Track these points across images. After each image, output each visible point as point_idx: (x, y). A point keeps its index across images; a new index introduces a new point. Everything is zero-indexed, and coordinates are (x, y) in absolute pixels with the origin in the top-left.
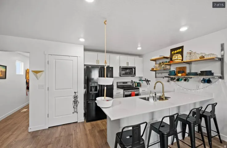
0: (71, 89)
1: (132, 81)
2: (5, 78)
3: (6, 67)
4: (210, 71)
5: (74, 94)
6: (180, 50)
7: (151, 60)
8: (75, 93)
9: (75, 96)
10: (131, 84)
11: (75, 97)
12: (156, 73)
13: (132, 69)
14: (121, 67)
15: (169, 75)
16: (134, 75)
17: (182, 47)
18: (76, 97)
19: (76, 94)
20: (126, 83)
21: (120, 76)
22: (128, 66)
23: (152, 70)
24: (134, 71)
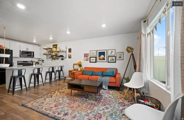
1: (32, 61)
4: (63, 56)
6: (56, 46)
7: (43, 49)
10: (31, 63)
12: (47, 56)
13: (31, 53)
14: (21, 51)
15: (51, 57)
16: (33, 57)
17: (57, 45)
20: (27, 62)
21: (20, 57)
22: (27, 51)
23: (44, 54)
24: (32, 54)
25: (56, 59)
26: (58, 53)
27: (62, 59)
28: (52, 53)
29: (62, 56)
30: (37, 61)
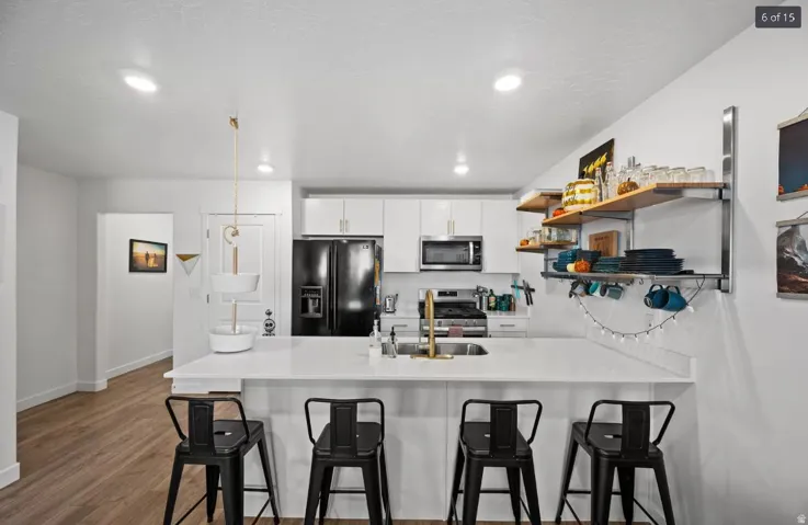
0: (258, 301)
1: (478, 287)
2: (165, 271)
3: (165, 246)
5: (267, 317)
6: (604, 159)
7: (518, 209)
8: (269, 314)
9: (268, 322)
11: (267, 325)
13: (467, 243)
14: (422, 239)
15: (555, 266)
16: (477, 267)
17: (607, 148)
18: (271, 325)
19: (271, 317)
20: (454, 293)
21: (421, 270)
24: (472, 253)
25: (597, 293)
26: (618, 226)
27: (663, 300)
28: (572, 235)
29: (662, 261)
30: (509, 291)
